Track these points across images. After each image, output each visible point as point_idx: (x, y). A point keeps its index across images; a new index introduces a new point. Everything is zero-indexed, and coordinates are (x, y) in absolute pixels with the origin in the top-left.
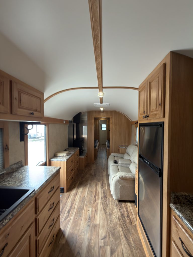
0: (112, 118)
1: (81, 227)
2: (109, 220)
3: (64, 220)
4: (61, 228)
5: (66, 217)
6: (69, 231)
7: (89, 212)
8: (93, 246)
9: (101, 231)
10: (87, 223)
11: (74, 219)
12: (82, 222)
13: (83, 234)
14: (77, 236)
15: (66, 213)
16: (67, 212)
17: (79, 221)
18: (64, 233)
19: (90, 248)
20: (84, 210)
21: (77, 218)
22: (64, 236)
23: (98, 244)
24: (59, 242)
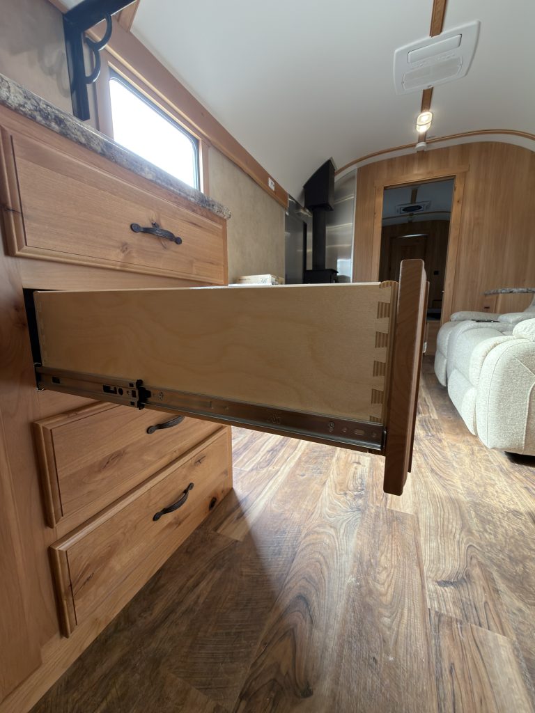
0: (465, 174)
1: (319, 505)
2: (473, 514)
3: (252, 470)
4: (234, 487)
5: (259, 463)
6: (266, 506)
7: (360, 468)
8: (389, 597)
9: (433, 544)
10: (348, 497)
11: (292, 474)
12: (326, 491)
13: (332, 532)
14: (299, 532)
15: (261, 453)
16: (265, 451)
17: (315, 486)
18: (243, 505)
19: (368, 600)
20: (334, 460)
21: (303, 475)
22: (242, 515)
23: (418, 598)
24: (216, 529)
